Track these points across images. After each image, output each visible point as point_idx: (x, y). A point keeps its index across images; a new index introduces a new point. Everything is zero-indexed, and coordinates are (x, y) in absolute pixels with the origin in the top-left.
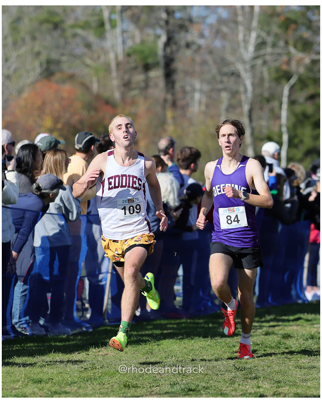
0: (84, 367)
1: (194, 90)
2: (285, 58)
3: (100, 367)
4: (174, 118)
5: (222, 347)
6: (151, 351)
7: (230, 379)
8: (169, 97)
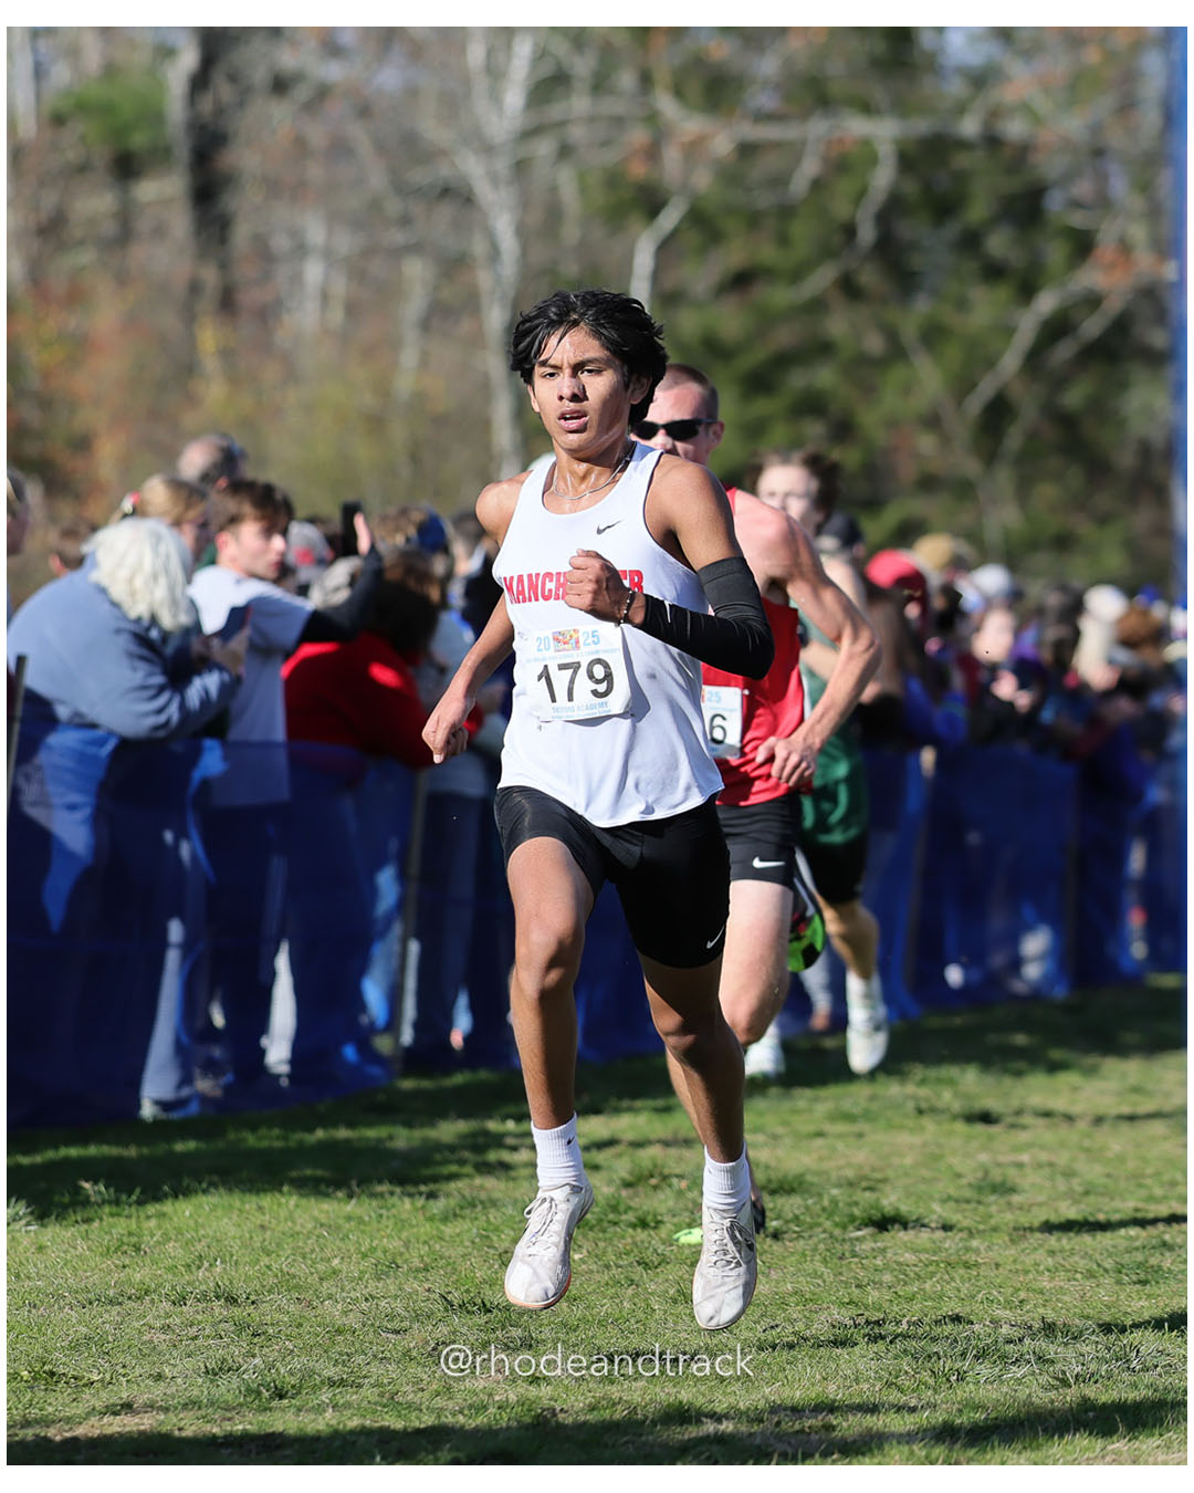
1: (301, 250)
2: (638, 136)
4: (227, 354)
5: (402, 1224)
6: (134, 1240)
7: (430, 1349)
8: (210, 276)
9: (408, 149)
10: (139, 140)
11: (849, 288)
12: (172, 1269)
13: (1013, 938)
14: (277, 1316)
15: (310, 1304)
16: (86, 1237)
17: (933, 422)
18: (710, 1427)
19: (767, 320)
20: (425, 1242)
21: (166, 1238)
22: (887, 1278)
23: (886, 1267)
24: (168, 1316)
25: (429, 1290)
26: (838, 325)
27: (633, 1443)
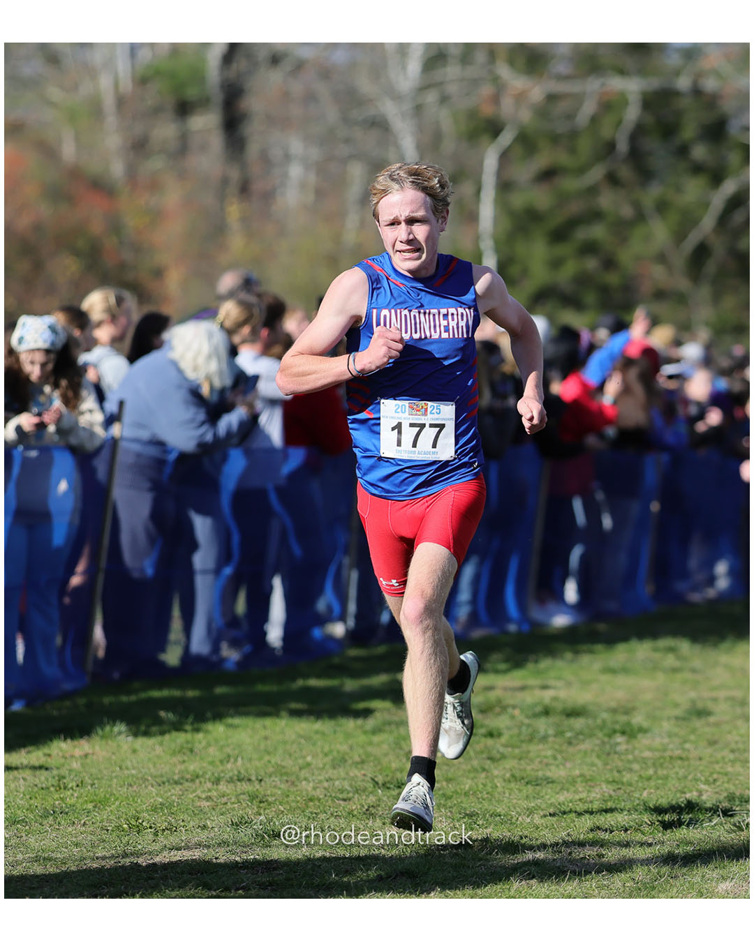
0: (39, 786)
1: (287, 158)
2: (486, 90)
3: (74, 784)
4: (245, 220)
5: (348, 736)
6: (189, 746)
7: (364, 810)
8: (235, 174)
9: (350, 98)
10: (192, 93)
11: (612, 179)
12: (212, 763)
13: (710, 564)
14: (275, 791)
15: (293, 783)
16: (161, 744)
17: (662, 258)
18: (529, 856)
19: (563, 199)
20: (363, 747)
21: (209, 745)
22: (636, 767)
23: (635, 760)
24: (210, 790)
25: (364, 775)
26: (607, 200)
27: (484, 865)
